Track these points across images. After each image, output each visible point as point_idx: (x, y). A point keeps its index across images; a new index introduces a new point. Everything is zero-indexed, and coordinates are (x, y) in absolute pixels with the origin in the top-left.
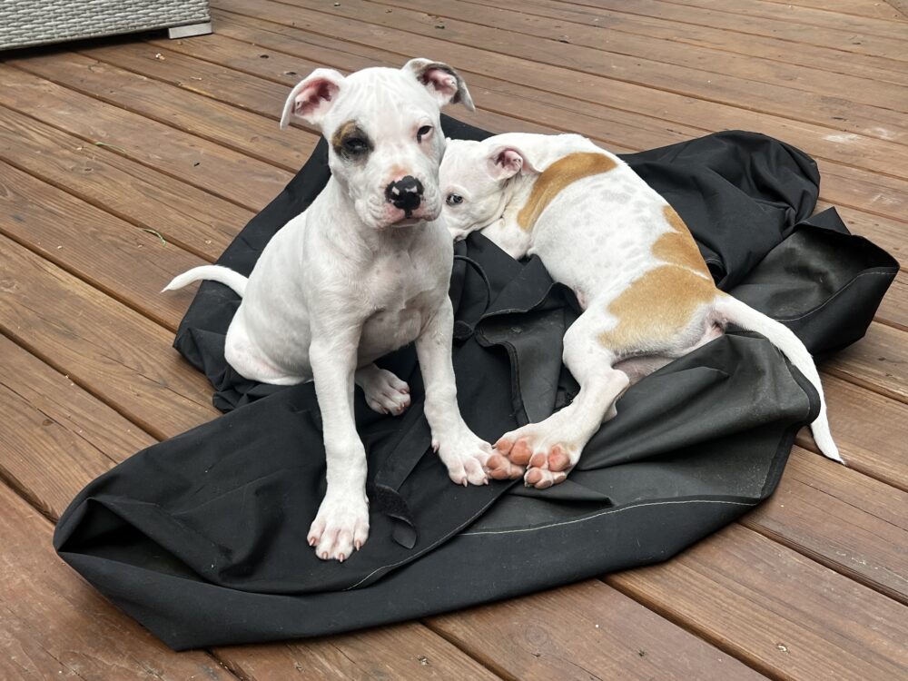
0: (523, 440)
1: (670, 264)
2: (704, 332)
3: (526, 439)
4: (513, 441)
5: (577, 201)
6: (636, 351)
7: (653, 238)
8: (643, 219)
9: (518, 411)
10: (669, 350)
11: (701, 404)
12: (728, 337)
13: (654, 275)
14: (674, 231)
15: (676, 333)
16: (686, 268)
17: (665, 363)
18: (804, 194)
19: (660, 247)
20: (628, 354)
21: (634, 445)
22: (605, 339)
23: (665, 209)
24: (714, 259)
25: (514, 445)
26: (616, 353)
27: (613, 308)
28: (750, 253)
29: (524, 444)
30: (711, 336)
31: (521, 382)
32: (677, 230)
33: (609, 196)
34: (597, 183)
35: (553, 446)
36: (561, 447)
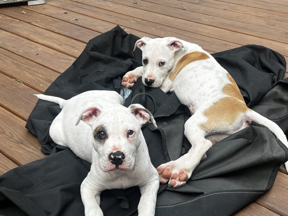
0: (168, 168)
1: (229, 96)
2: (242, 125)
3: (169, 168)
4: (164, 168)
5: (192, 69)
6: (215, 132)
9: (166, 156)
10: (228, 131)
11: (241, 154)
12: (252, 126)
14: (231, 83)
15: (231, 125)
16: (236, 98)
17: (226, 136)
18: (280, 70)
19: (225, 89)
20: (211, 133)
21: (213, 170)
22: (202, 126)
23: (227, 75)
24: (245, 95)
25: (164, 170)
26: (207, 132)
27: (206, 114)
28: (259, 93)
29: (168, 170)
30: (244, 126)
31: (167, 144)
32: (233, 83)
33: (205, 67)
35: (181, 170)
36: (184, 171)
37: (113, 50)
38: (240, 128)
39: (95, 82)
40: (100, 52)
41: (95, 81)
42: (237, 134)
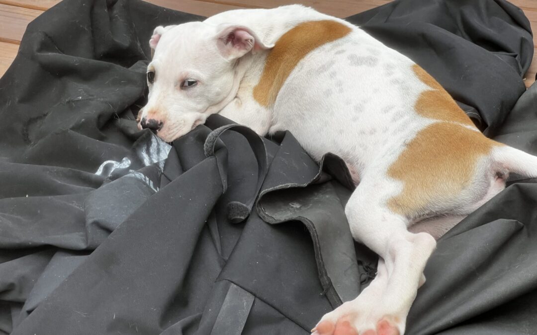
0: (344, 320)
1: (439, 121)
2: (489, 185)
3: (348, 319)
4: (335, 323)
5: (323, 68)
6: (427, 212)
7: (413, 99)
8: (396, 81)
9: (328, 290)
12: (517, 186)
13: (426, 134)
14: (430, 88)
15: (463, 188)
16: (456, 123)
17: (458, 220)
18: (523, 41)
19: (422, 106)
20: (420, 216)
21: (453, 309)
22: (395, 204)
23: (414, 68)
24: (476, 114)
25: (336, 326)
26: (408, 217)
27: (394, 172)
29: (347, 324)
32: (434, 88)
34: (340, 48)
35: (379, 321)
36: (388, 320)
37: (94, 43)
38: (486, 193)
39: (73, 129)
40: (63, 52)
41: (71, 126)
42: (484, 211)
